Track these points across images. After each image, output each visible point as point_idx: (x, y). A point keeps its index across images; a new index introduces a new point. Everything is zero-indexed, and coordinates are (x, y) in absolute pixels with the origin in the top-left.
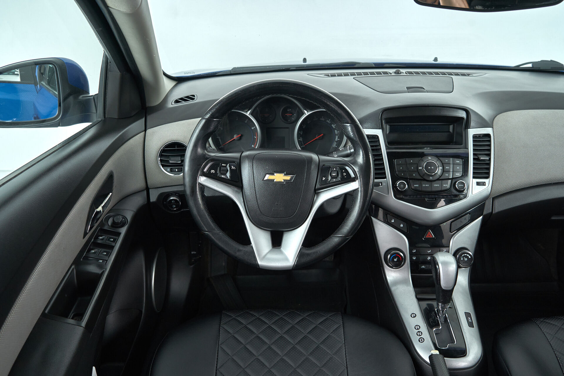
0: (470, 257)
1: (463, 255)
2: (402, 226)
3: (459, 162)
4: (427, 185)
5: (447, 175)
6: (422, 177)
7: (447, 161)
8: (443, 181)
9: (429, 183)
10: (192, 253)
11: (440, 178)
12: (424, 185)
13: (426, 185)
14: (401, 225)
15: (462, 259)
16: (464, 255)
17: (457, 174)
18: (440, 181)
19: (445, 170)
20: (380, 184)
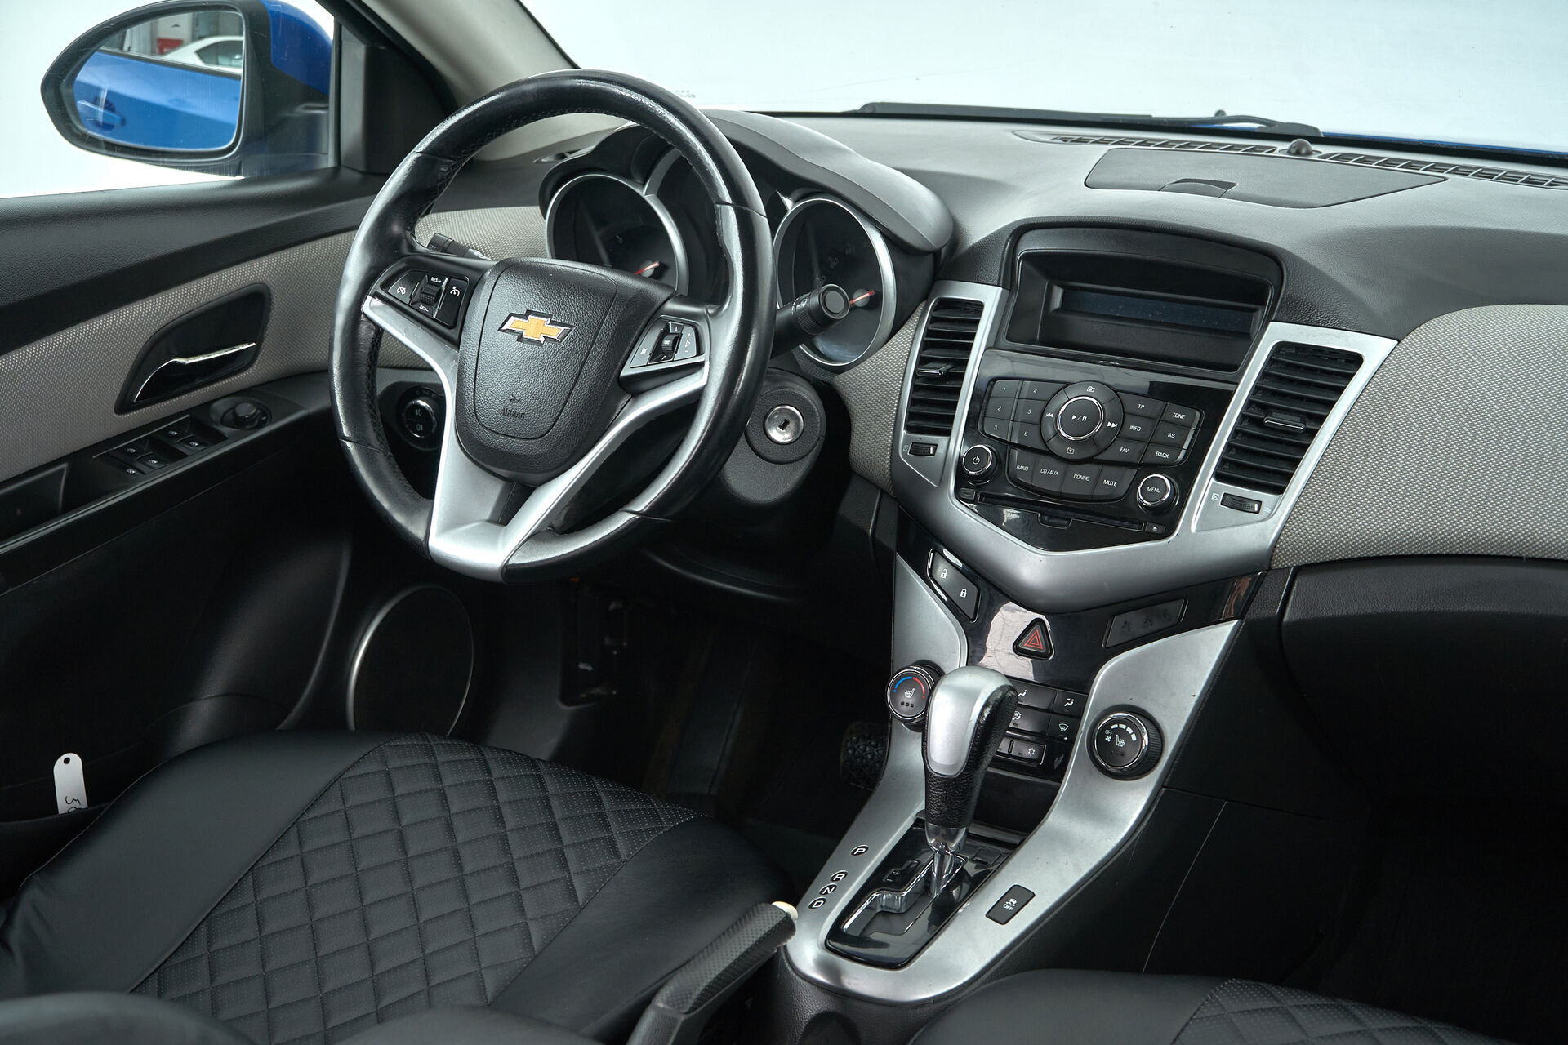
0: (1134, 738)
1: (1112, 727)
2: (963, 594)
3: (1182, 417)
4: (1054, 470)
5: (1125, 450)
6: (1045, 443)
7: (1143, 406)
8: (1107, 470)
9: (1062, 466)
10: (582, 666)
11: (1098, 457)
12: (1044, 471)
13: (1051, 472)
14: (962, 592)
15: (1108, 739)
16: (1116, 726)
17: (1158, 454)
18: (1095, 468)
19: (1123, 433)
20: (932, 449)
